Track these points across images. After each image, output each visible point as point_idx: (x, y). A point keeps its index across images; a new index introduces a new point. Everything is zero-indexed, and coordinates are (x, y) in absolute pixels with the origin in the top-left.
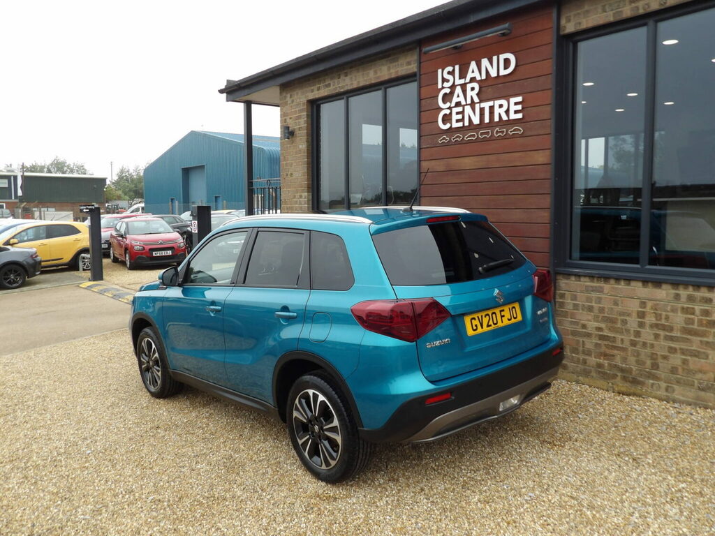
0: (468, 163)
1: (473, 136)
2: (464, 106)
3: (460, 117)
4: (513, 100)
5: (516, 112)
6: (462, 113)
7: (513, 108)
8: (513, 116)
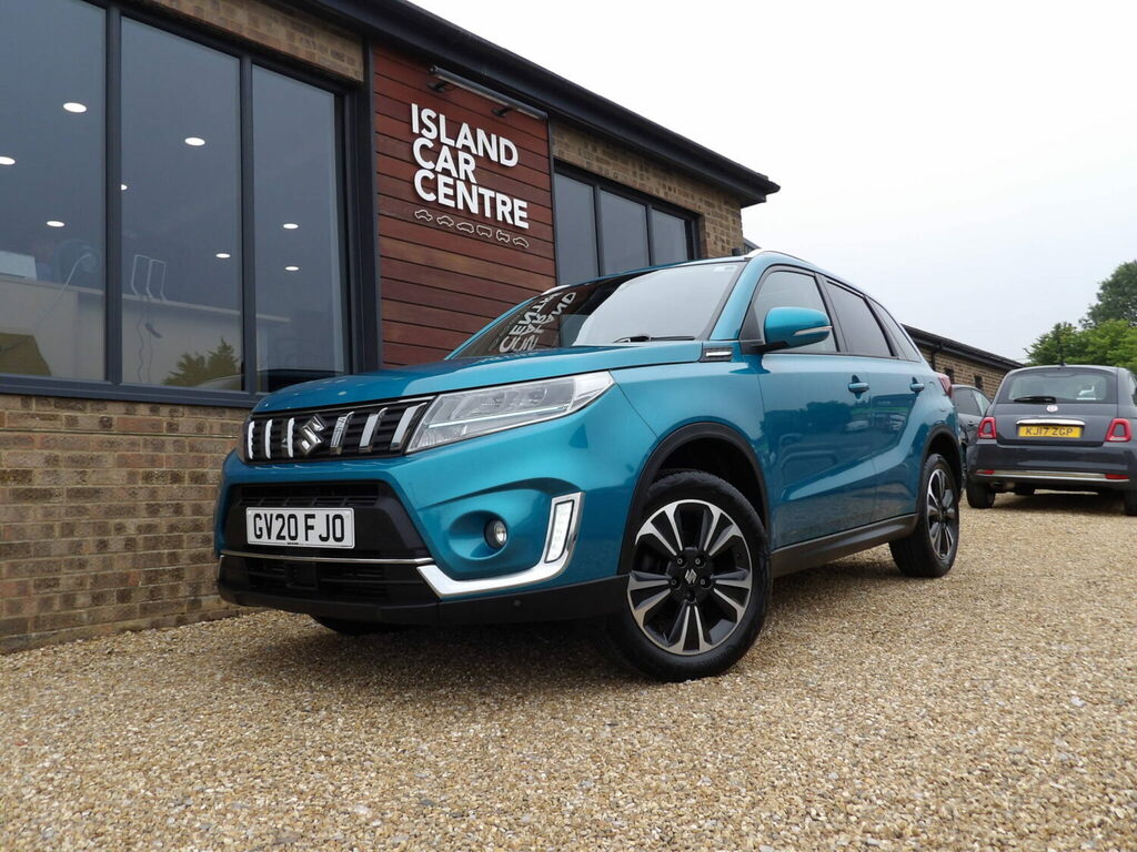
0: (459, 263)
1: (469, 227)
2: (455, 179)
3: (450, 192)
4: (518, 203)
5: (521, 219)
6: (454, 187)
7: (518, 213)
8: (518, 223)
